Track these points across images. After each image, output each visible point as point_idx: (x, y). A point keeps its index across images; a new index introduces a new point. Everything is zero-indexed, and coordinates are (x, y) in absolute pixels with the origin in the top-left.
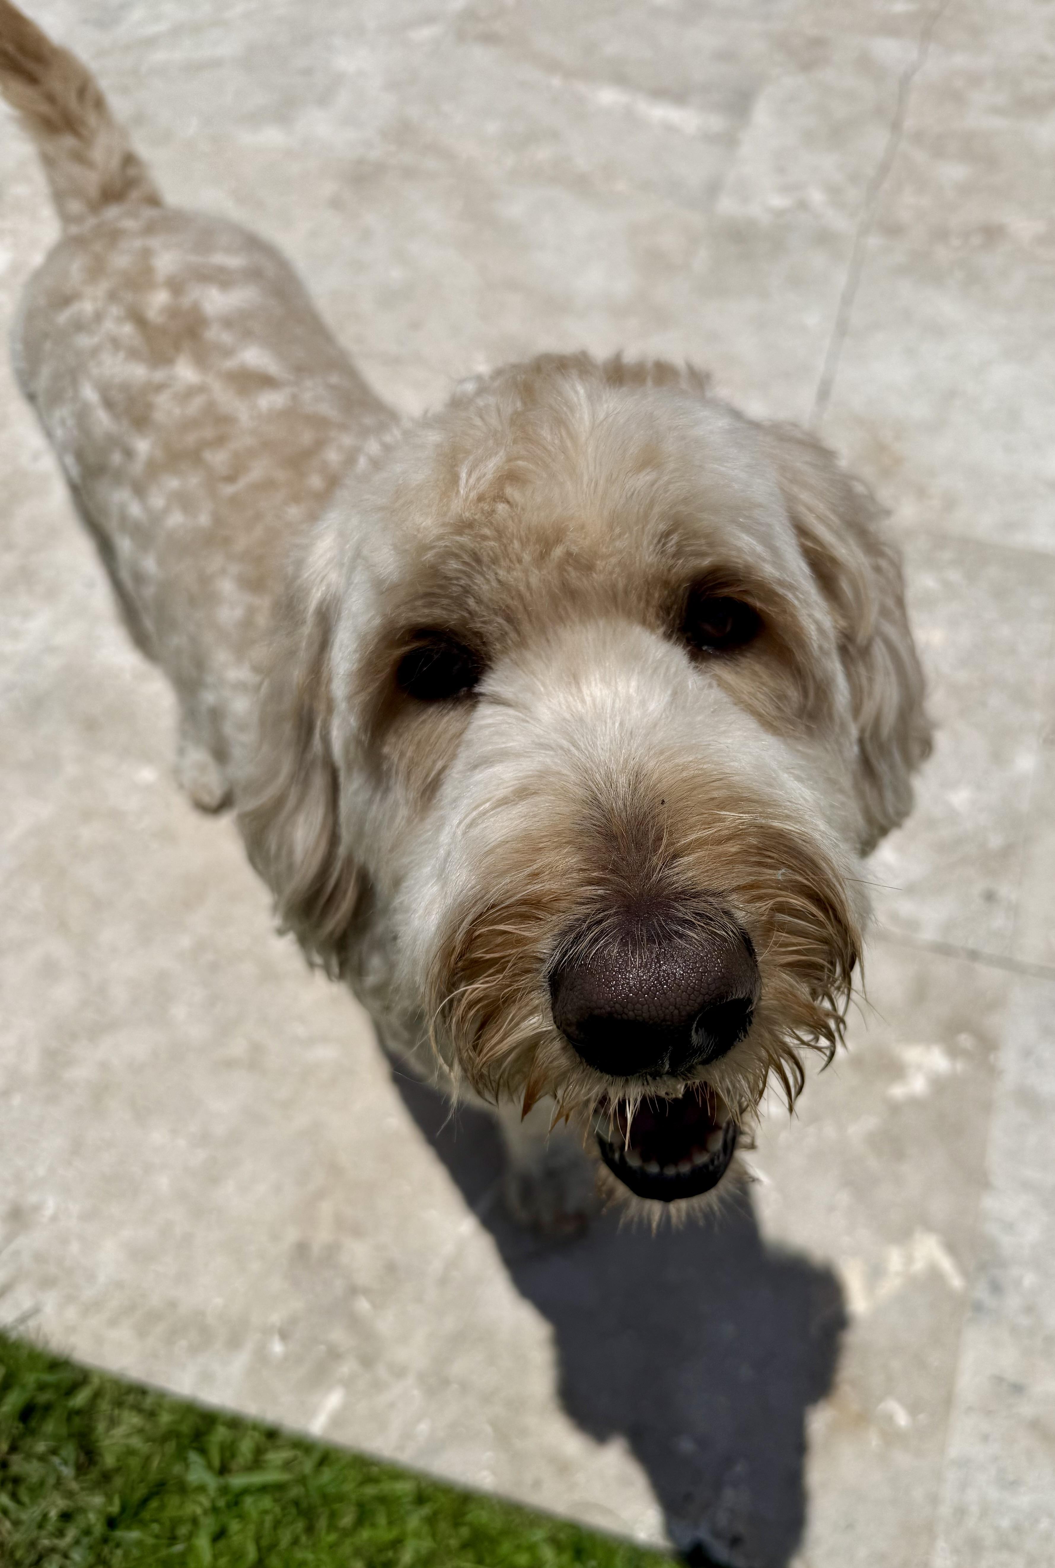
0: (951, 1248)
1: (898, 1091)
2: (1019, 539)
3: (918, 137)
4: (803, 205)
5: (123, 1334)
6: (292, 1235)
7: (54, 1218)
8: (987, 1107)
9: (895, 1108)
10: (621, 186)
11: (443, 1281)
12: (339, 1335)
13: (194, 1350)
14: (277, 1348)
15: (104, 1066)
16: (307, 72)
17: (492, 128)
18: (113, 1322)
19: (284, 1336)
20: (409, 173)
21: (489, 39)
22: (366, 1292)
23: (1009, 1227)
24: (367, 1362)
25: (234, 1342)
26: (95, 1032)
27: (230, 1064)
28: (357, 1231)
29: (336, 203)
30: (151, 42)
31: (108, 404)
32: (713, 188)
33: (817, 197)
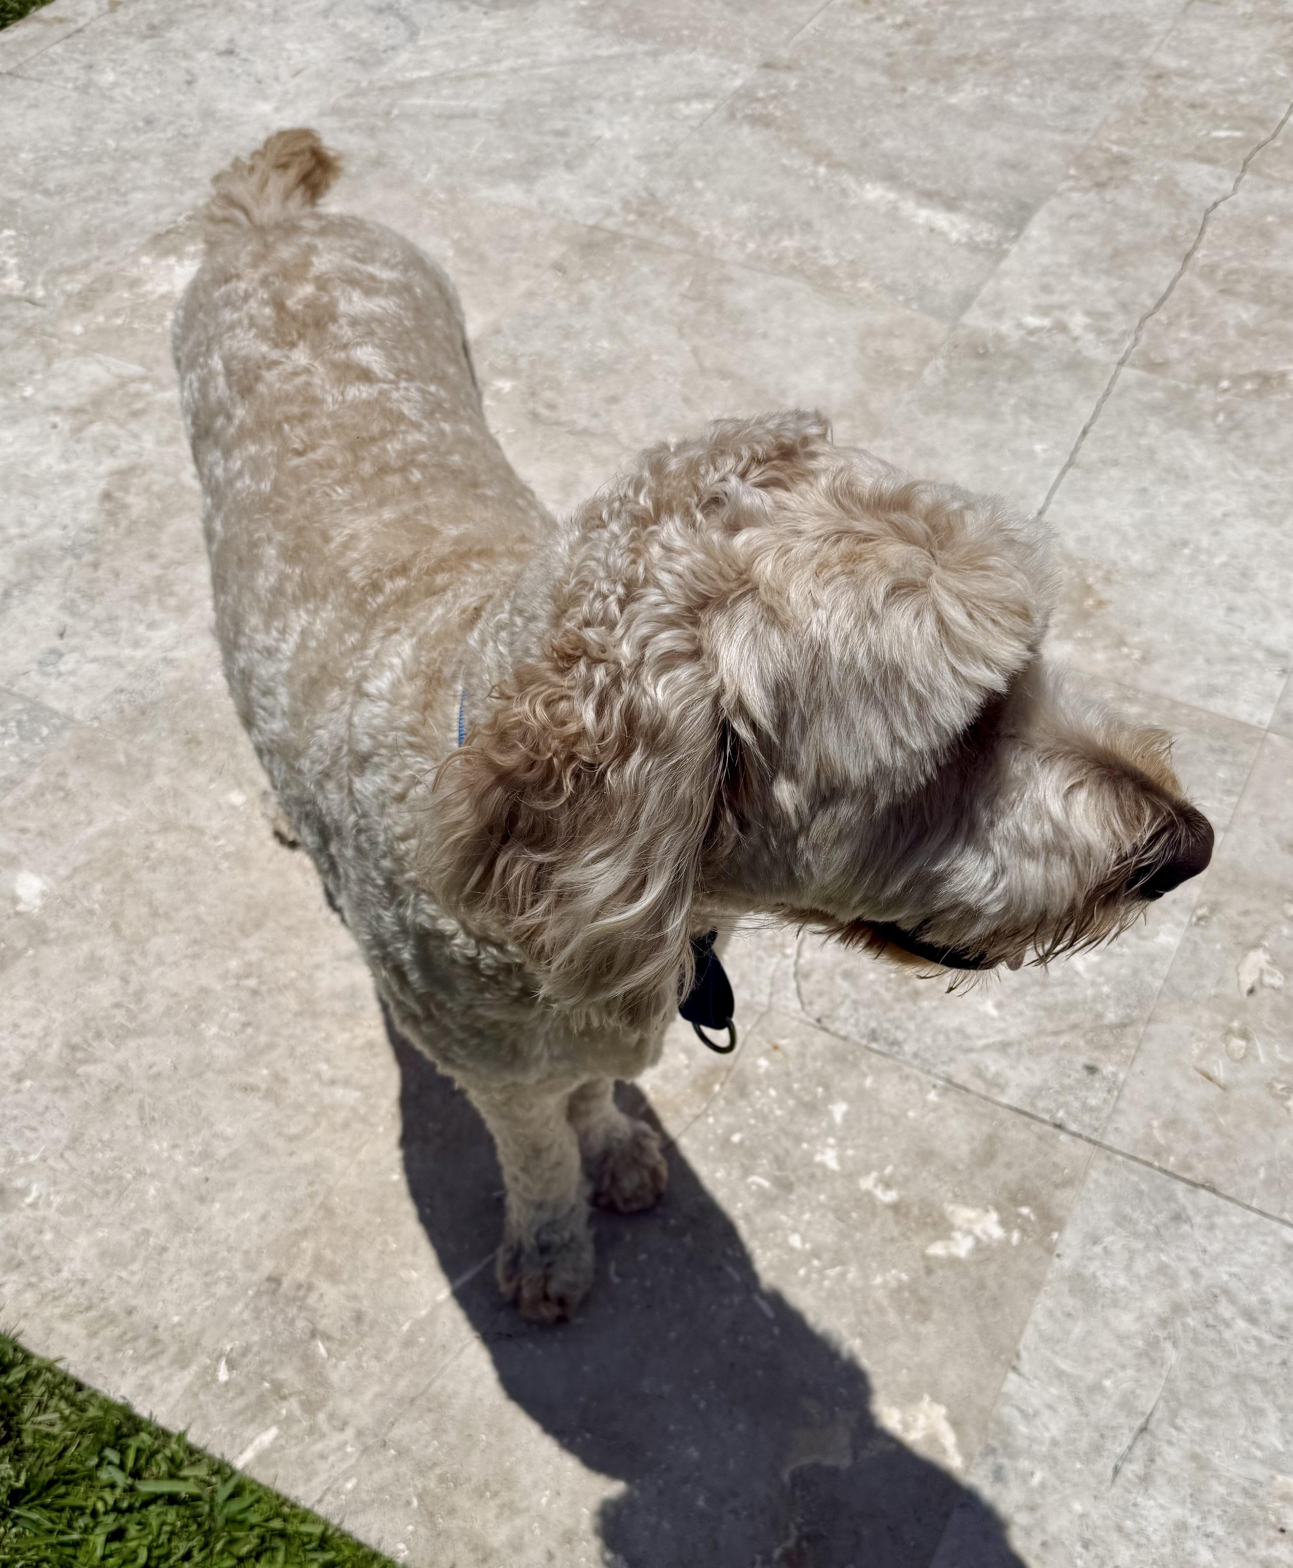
0: (956, 1424)
1: (937, 1249)
2: (1218, 705)
3: (1209, 273)
4: (1062, 327)
5: (75, 1329)
6: (268, 1266)
7: (33, 1206)
8: (1035, 1286)
9: (930, 1266)
10: (865, 284)
11: (408, 1343)
12: (288, 1374)
13: (139, 1360)
14: (223, 1375)
15: (122, 1069)
16: (562, 133)
17: (741, 210)
18: (66, 1317)
19: (232, 1365)
20: (643, 246)
21: (762, 121)
22: (327, 1337)
23: (1028, 1417)
24: (310, 1407)
25: (182, 1361)
26: (121, 1035)
27: (247, 1089)
28: (333, 1276)
29: (559, 268)
30: (409, 86)
31: (229, 372)
32: (965, 301)
33: (1078, 321)
